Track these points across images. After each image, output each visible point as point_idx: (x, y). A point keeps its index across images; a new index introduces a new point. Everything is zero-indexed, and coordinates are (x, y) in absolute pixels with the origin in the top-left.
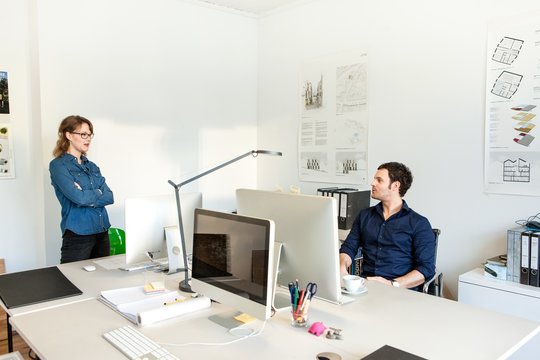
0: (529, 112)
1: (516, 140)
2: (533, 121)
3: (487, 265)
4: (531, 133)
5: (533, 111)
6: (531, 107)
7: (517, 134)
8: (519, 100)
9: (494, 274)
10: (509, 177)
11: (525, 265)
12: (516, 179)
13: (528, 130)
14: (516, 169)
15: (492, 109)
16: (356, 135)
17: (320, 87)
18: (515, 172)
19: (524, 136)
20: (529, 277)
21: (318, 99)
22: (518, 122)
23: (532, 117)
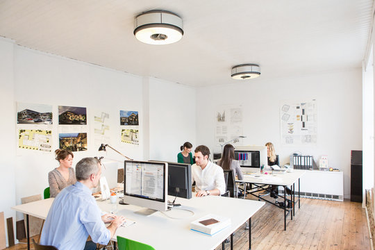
1: (289, 132)
3: (285, 166)
4: (293, 131)
6: (292, 124)
8: (289, 122)
9: (287, 168)
10: (287, 142)
15: (282, 124)
18: (289, 141)
19: (291, 131)
20: (296, 167)
21: (223, 119)
22: (289, 127)
23: (293, 126)
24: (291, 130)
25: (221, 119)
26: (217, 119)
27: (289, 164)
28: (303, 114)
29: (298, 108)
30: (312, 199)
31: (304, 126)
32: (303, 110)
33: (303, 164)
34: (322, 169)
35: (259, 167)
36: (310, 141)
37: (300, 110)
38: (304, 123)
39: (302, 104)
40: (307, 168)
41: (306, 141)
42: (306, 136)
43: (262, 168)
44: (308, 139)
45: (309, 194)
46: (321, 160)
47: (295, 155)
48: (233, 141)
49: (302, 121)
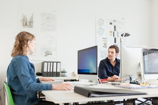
1: (103, 47)
2: (107, 42)
6: (106, 38)
7: (104, 45)
12: (104, 57)
13: (106, 44)
15: (98, 38)
16: (51, 41)
17: (32, 18)
21: (30, 24)
22: (104, 42)
23: (107, 41)
25: (28, 24)
26: (22, 24)
28: (115, 30)
29: (111, 24)
31: (115, 42)
32: (115, 26)
37: (112, 26)
38: (115, 39)
39: (114, 21)
48: (44, 54)
49: (114, 36)
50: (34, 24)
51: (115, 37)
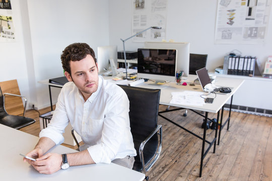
0: (233, 12)
1: (228, 23)
2: (234, 16)
3: (216, 70)
4: (233, 20)
5: (235, 12)
6: (233, 10)
7: (228, 21)
8: (230, 7)
9: (219, 72)
10: (224, 37)
11: (230, 68)
12: (226, 38)
13: (232, 19)
14: (226, 34)
15: (220, 11)
16: (161, 21)
18: (226, 35)
19: (231, 22)
20: (230, 72)
21: (142, 5)
22: (229, 16)
23: (234, 14)
24: (231, 19)
25: (140, 5)
26: (135, 6)
27: (221, 67)
30: (246, 114)
31: (250, 14)
33: (241, 68)
34: (267, 76)
35: (173, 75)
36: (255, 36)
38: (250, 9)
40: (246, 73)
41: (250, 36)
42: (251, 29)
43: (179, 76)
44: (253, 33)
45: (243, 108)
46: (266, 64)
47: (232, 55)
48: (153, 36)
49: (248, 5)
50: (146, 5)
51: (250, 6)
